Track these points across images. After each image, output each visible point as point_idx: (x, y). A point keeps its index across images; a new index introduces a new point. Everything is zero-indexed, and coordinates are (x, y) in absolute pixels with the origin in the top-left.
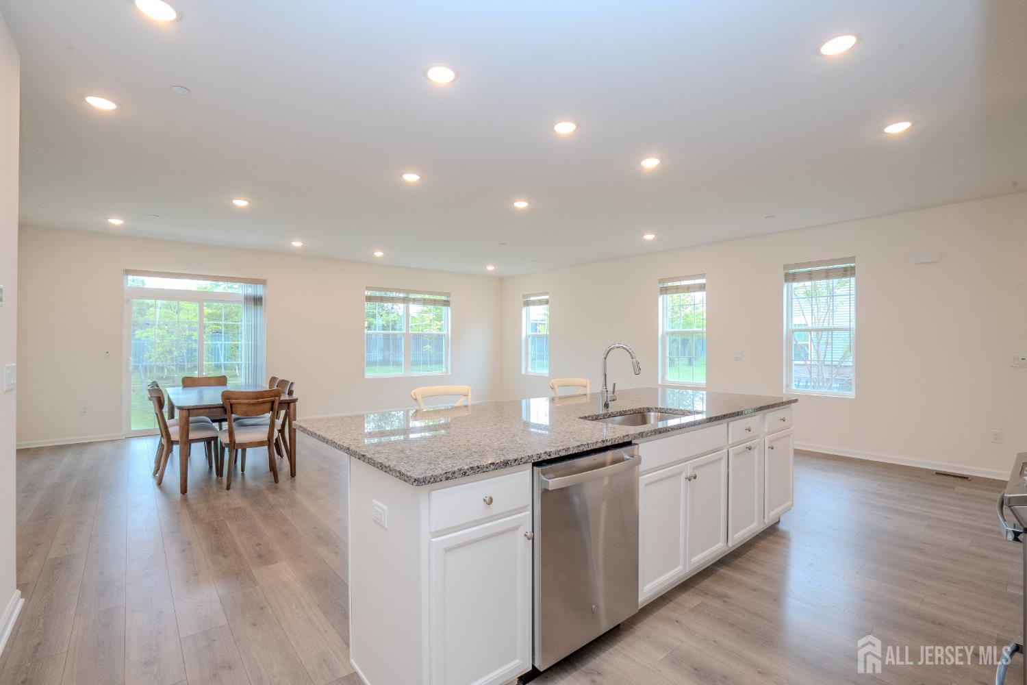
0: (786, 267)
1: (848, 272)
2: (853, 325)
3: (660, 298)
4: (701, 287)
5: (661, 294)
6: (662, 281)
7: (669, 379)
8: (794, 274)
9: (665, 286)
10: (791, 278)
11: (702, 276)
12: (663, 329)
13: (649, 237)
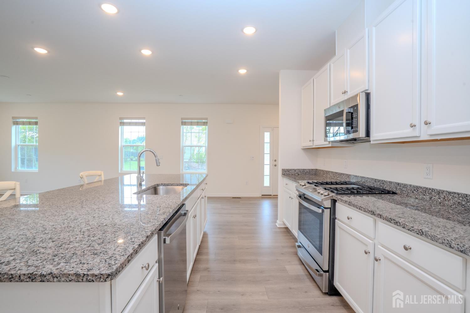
0: (182, 119)
1: (205, 124)
2: (207, 145)
3: (120, 127)
4: (143, 124)
5: (120, 125)
6: (121, 119)
7: (124, 170)
8: (185, 122)
9: (122, 121)
10: (184, 123)
11: (144, 118)
12: (121, 144)
13: (120, 94)
